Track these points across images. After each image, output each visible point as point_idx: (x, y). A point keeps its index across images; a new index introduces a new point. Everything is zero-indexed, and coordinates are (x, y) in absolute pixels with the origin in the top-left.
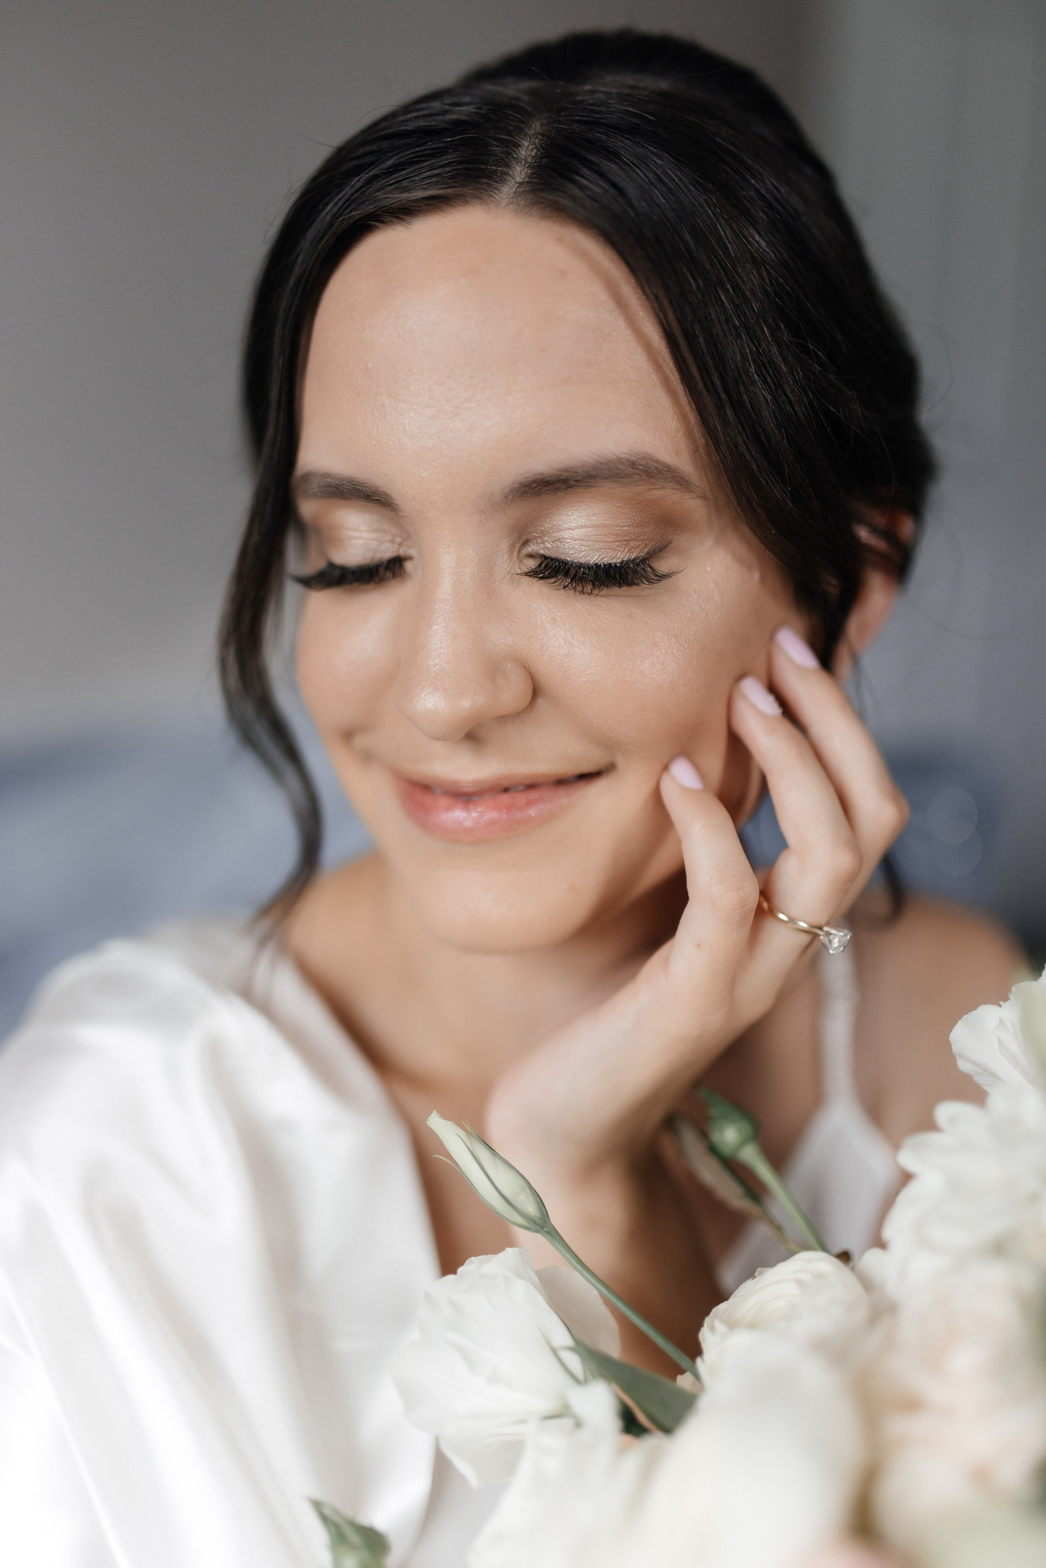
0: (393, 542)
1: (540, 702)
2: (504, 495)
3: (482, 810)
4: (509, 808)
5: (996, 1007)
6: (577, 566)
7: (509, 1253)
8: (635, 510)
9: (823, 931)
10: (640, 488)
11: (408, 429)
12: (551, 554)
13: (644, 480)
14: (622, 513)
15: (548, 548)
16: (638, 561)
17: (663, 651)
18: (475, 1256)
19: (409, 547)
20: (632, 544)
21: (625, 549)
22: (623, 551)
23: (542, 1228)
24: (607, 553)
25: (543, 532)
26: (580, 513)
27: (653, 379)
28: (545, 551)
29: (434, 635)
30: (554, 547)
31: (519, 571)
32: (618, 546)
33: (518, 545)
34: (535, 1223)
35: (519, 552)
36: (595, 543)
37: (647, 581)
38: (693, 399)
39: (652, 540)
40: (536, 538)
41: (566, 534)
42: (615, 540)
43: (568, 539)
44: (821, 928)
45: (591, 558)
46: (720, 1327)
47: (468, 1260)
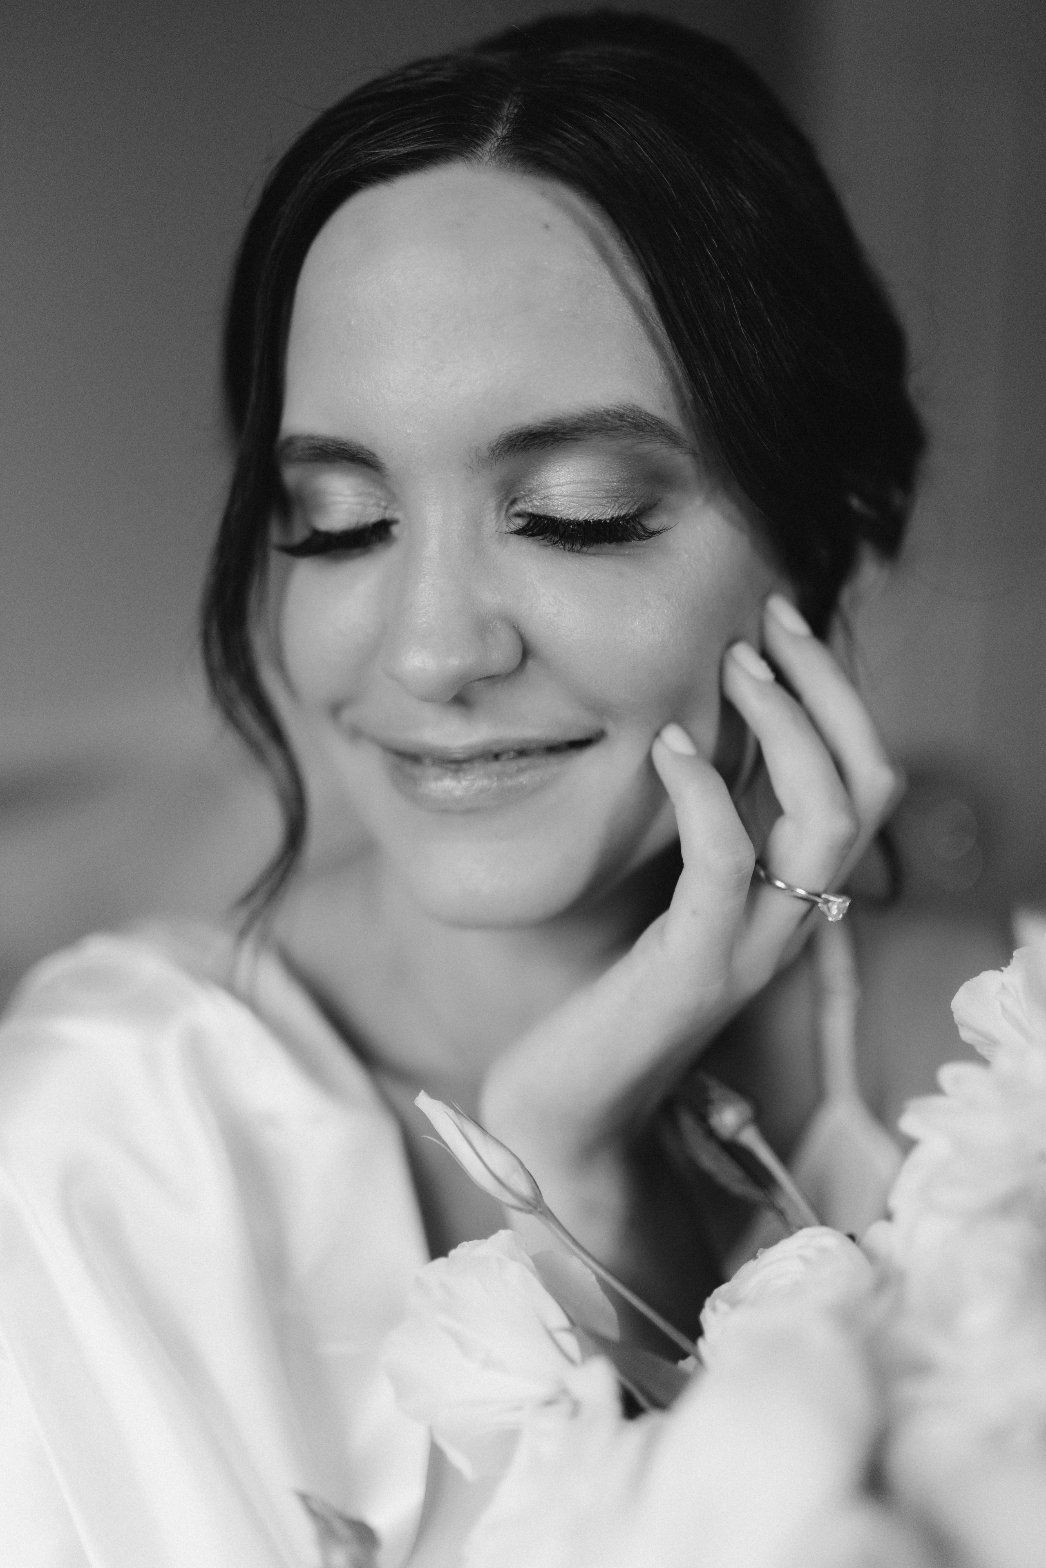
0: (378, 506)
1: (530, 663)
2: (491, 450)
3: (473, 778)
4: (500, 776)
5: (997, 973)
6: (566, 523)
7: (503, 1235)
8: (624, 465)
9: (822, 898)
10: (628, 442)
11: (392, 385)
12: (539, 513)
13: (633, 432)
14: (610, 468)
15: (536, 506)
16: (628, 518)
17: (654, 610)
18: (468, 1241)
19: (395, 510)
20: (621, 500)
21: (615, 505)
22: (613, 508)
23: (535, 1208)
24: (597, 510)
25: (530, 490)
26: (568, 468)
27: (640, 331)
28: (533, 510)
29: (422, 593)
30: (542, 505)
31: (507, 530)
32: (608, 502)
33: (506, 504)
34: (528, 1203)
35: (507, 511)
36: (585, 499)
37: (637, 537)
38: (680, 353)
39: (642, 496)
40: (523, 496)
41: (555, 491)
42: (604, 496)
43: (557, 495)
44: (819, 896)
45: (580, 514)
46: (722, 1306)
47: (460, 1245)
